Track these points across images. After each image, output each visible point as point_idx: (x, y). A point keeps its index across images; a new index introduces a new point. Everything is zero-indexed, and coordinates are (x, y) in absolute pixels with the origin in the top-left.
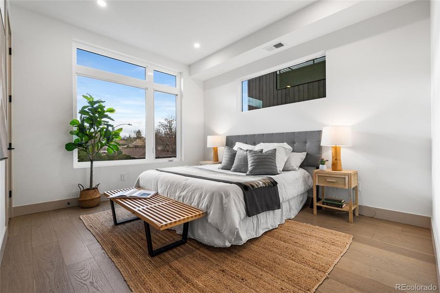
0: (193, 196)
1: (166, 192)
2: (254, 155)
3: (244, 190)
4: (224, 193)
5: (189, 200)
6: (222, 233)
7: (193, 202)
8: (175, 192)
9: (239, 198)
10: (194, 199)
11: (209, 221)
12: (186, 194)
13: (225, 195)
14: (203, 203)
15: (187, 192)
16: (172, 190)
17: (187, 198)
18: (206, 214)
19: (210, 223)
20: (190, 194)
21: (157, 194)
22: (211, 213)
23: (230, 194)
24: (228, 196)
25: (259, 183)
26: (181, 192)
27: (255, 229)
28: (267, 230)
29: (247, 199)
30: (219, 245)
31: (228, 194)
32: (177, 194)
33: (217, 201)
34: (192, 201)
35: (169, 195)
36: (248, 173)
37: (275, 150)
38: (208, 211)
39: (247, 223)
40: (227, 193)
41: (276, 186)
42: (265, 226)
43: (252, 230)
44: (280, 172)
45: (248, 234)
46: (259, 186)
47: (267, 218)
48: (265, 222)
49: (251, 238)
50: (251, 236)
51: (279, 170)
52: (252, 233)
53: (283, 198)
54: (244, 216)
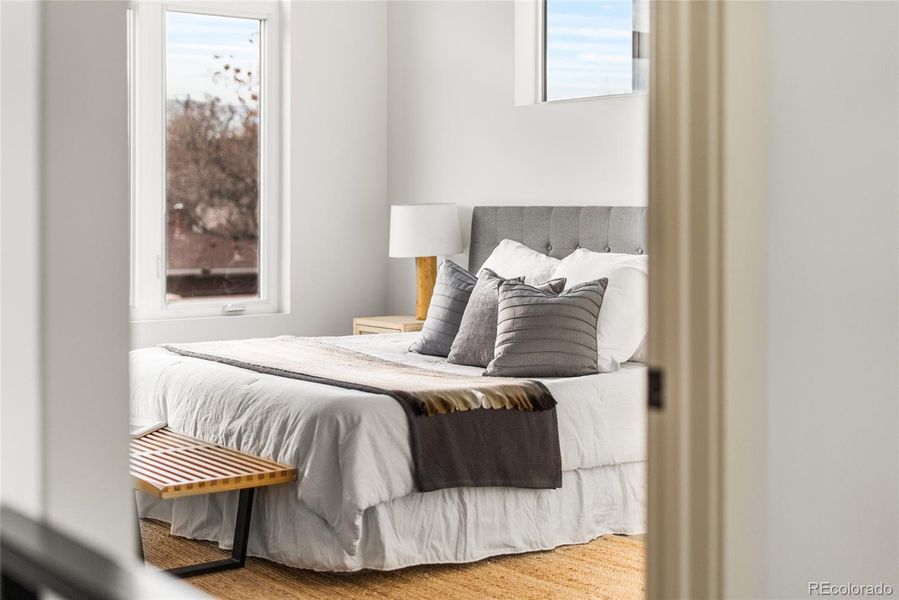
0: (264, 430)
1: (193, 420)
2: (515, 301)
3: (412, 415)
4: (345, 418)
5: (255, 440)
6: (333, 528)
7: (263, 447)
8: (217, 420)
9: (389, 433)
10: (266, 437)
11: (300, 493)
12: (247, 424)
13: (346, 423)
14: (288, 446)
15: (250, 418)
16: (210, 414)
17: (249, 437)
18: (293, 477)
19: (302, 501)
20: (256, 423)
21: (164, 428)
22: (306, 474)
23: (360, 420)
24: (353, 425)
25: (474, 397)
26: (233, 419)
27: (453, 539)
28: (508, 551)
29: (419, 441)
30: (326, 564)
31: (356, 419)
32: (223, 427)
33: (323, 437)
34: (262, 443)
35: (198, 432)
36: (490, 369)
37: (604, 283)
38: (301, 470)
39: (422, 513)
40: (352, 419)
41: (551, 411)
42: (498, 537)
43: (441, 540)
44: (616, 366)
45: (427, 547)
46: (474, 406)
47: (505, 514)
48: (498, 525)
49: (435, 562)
50: (436, 557)
51: (610, 360)
52: (441, 549)
53: (583, 456)
54: (403, 487)
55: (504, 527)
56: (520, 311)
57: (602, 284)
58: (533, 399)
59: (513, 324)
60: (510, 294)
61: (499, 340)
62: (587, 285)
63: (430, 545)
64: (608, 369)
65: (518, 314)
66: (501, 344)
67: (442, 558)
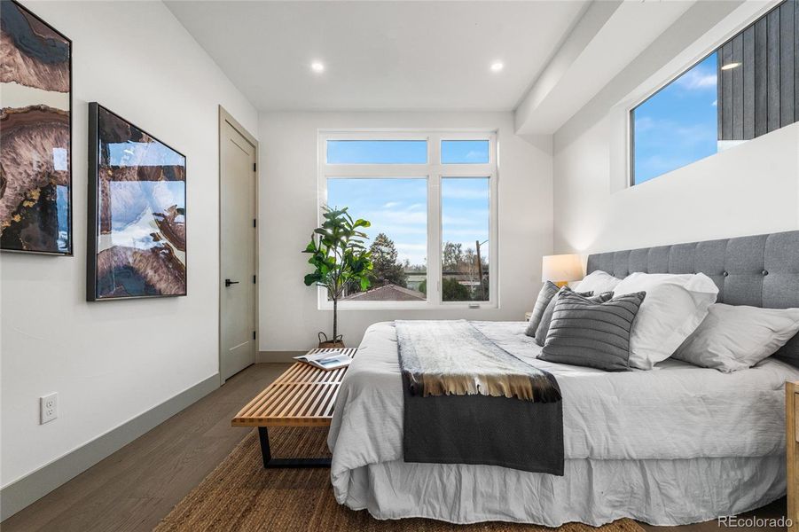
25: (474, 384)
36: (540, 354)
39: (418, 474)
41: (556, 404)
42: (496, 506)
43: (437, 499)
44: (649, 366)
45: (424, 503)
46: (471, 391)
47: (505, 487)
48: (498, 495)
49: (430, 517)
50: (431, 513)
51: (645, 358)
52: (437, 507)
53: (592, 448)
54: (394, 453)
55: (504, 498)
56: (563, 314)
57: (639, 297)
58: (536, 391)
59: (557, 323)
60: (562, 301)
61: (549, 332)
62: (625, 296)
63: (427, 501)
64: (642, 366)
65: (562, 316)
66: (550, 336)
67: (437, 515)
